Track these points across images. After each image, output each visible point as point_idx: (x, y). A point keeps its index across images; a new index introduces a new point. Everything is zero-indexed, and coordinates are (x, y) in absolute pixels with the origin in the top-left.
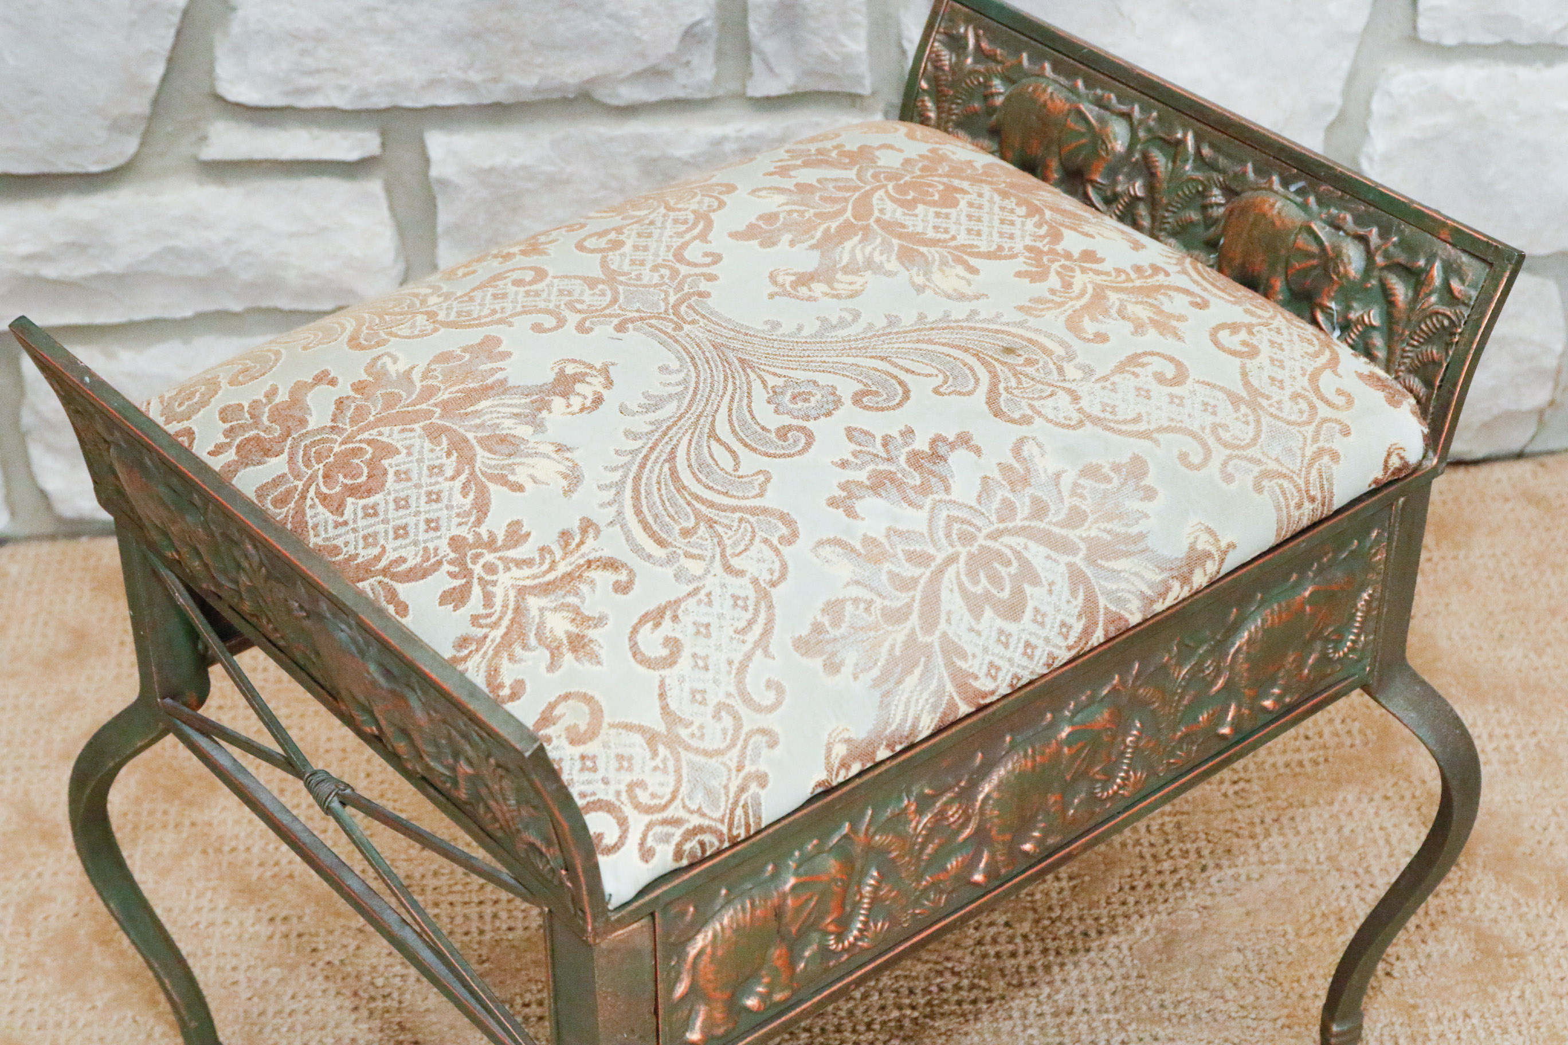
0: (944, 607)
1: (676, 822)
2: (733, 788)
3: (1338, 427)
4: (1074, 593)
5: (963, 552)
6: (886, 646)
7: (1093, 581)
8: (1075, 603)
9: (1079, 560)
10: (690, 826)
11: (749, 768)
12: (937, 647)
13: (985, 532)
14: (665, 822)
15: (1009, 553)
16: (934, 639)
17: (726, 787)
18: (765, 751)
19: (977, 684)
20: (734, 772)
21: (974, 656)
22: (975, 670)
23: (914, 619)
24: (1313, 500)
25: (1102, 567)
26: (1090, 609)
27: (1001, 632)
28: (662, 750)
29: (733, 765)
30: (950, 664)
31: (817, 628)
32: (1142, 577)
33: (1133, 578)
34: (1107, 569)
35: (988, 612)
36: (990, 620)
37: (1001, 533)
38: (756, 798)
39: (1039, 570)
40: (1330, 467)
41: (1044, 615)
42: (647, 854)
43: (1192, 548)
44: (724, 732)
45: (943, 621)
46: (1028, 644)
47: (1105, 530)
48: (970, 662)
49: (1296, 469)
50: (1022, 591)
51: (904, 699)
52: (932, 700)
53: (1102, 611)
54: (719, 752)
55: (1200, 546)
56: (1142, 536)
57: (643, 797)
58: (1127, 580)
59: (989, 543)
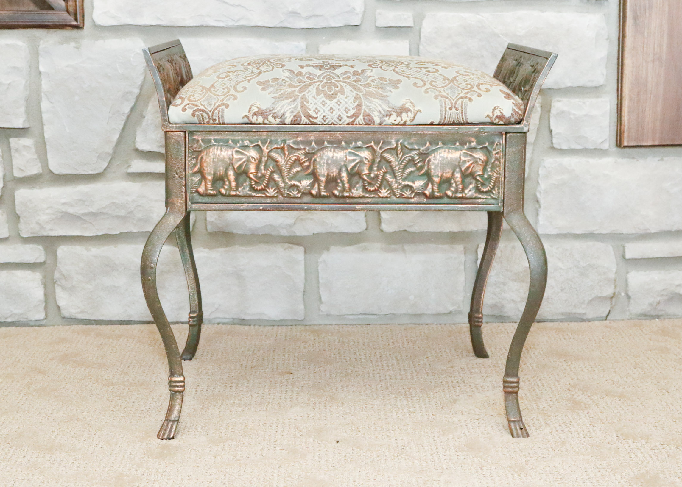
0: (309, 89)
1: (196, 106)
2: (217, 104)
3: (477, 94)
4: (354, 101)
5: (325, 81)
6: (284, 91)
7: (363, 101)
8: (353, 104)
9: (361, 94)
10: (200, 108)
11: (224, 102)
12: (300, 97)
13: (336, 79)
14: (193, 104)
15: (339, 86)
16: (301, 95)
17: (215, 104)
18: (231, 100)
19: (309, 112)
20: (219, 101)
21: (311, 104)
22: (310, 107)
23: (298, 89)
24: (457, 109)
25: (368, 99)
26: (358, 108)
27: (323, 101)
28: (204, 91)
29: (220, 99)
30: (302, 102)
31: (267, 81)
32: (381, 106)
33: (377, 105)
34: (369, 100)
35: (322, 95)
36: (322, 97)
37: (340, 81)
38: (223, 110)
39: (346, 92)
40: (467, 102)
41: (341, 103)
42: (184, 110)
43: (404, 105)
44: (223, 92)
45: (306, 92)
46: (331, 108)
47: (375, 91)
48: (309, 105)
49: (453, 98)
50: (336, 94)
51: (282, 104)
52: (292, 109)
53: (363, 111)
54: (218, 95)
55: (407, 106)
56: (387, 96)
57: (192, 98)
58: (375, 105)
59: (335, 82)
